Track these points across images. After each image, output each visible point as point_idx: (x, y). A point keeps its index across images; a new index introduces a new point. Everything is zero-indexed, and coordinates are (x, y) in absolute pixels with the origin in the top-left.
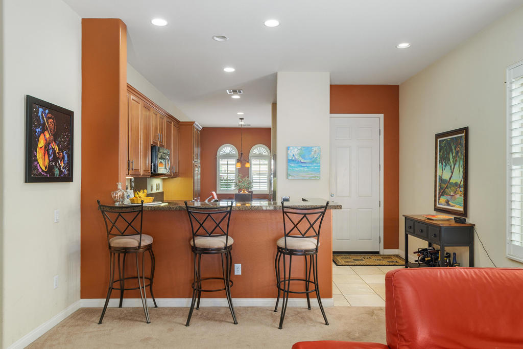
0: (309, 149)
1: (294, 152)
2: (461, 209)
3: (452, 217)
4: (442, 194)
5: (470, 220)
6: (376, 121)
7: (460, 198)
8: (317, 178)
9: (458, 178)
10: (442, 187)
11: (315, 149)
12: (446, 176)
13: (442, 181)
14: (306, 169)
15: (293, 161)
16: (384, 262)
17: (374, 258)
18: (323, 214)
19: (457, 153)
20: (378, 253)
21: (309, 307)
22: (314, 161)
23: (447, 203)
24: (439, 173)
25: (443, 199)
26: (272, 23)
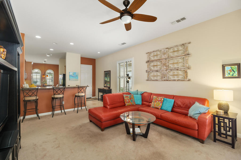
0: (75, 73)
1: (71, 74)
2: (109, 86)
3: (108, 88)
4: (105, 84)
5: (111, 88)
6: (90, 67)
7: (109, 84)
8: (77, 80)
9: (108, 80)
10: (106, 82)
11: (77, 73)
12: (106, 80)
13: (105, 81)
14: (74, 78)
15: (71, 76)
16: (93, 99)
17: (90, 99)
18: (86, 88)
19: (108, 75)
20: (91, 98)
21: (81, 109)
22: (77, 76)
23: (107, 85)
24: (105, 79)
25: (106, 85)
26: (72, 44)
